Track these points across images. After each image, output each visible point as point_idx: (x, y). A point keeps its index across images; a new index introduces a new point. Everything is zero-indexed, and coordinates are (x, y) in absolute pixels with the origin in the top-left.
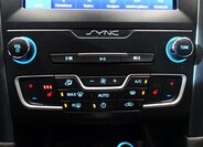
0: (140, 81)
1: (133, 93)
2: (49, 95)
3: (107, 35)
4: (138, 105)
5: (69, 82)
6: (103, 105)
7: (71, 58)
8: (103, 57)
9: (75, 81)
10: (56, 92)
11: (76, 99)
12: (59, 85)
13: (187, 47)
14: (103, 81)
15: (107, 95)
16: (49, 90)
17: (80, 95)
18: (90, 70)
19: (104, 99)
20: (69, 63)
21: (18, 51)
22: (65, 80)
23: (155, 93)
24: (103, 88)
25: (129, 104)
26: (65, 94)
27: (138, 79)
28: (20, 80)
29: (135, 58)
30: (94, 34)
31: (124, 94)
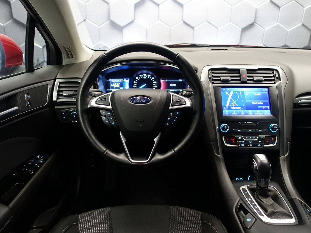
0: (262, 138)
1: (260, 141)
2: (233, 142)
3: (250, 123)
4: (262, 146)
5: (240, 138)
6: (251, 145)
7: (240, 130)
8: (250, 130)
9: (241, 137)
10: (236, 141)
11: (242, 143)
12: (236, 139)
13: (276, 127)
14: (250, 138)
15: (252, 142)
16: (233, 140)
17: (244, 142)
18: (246, 134)
19: (251, 143)
20: (239, 132)
21: (226, 128)
22: (238, 137)
23: (267, 142)
24: (251, 140)
25: (259, 145)
26: (239, 142)
27: (261, 137)
28: (224, 137)
29: (260, 130)
30: (246, 123)
31: (257, 142)
